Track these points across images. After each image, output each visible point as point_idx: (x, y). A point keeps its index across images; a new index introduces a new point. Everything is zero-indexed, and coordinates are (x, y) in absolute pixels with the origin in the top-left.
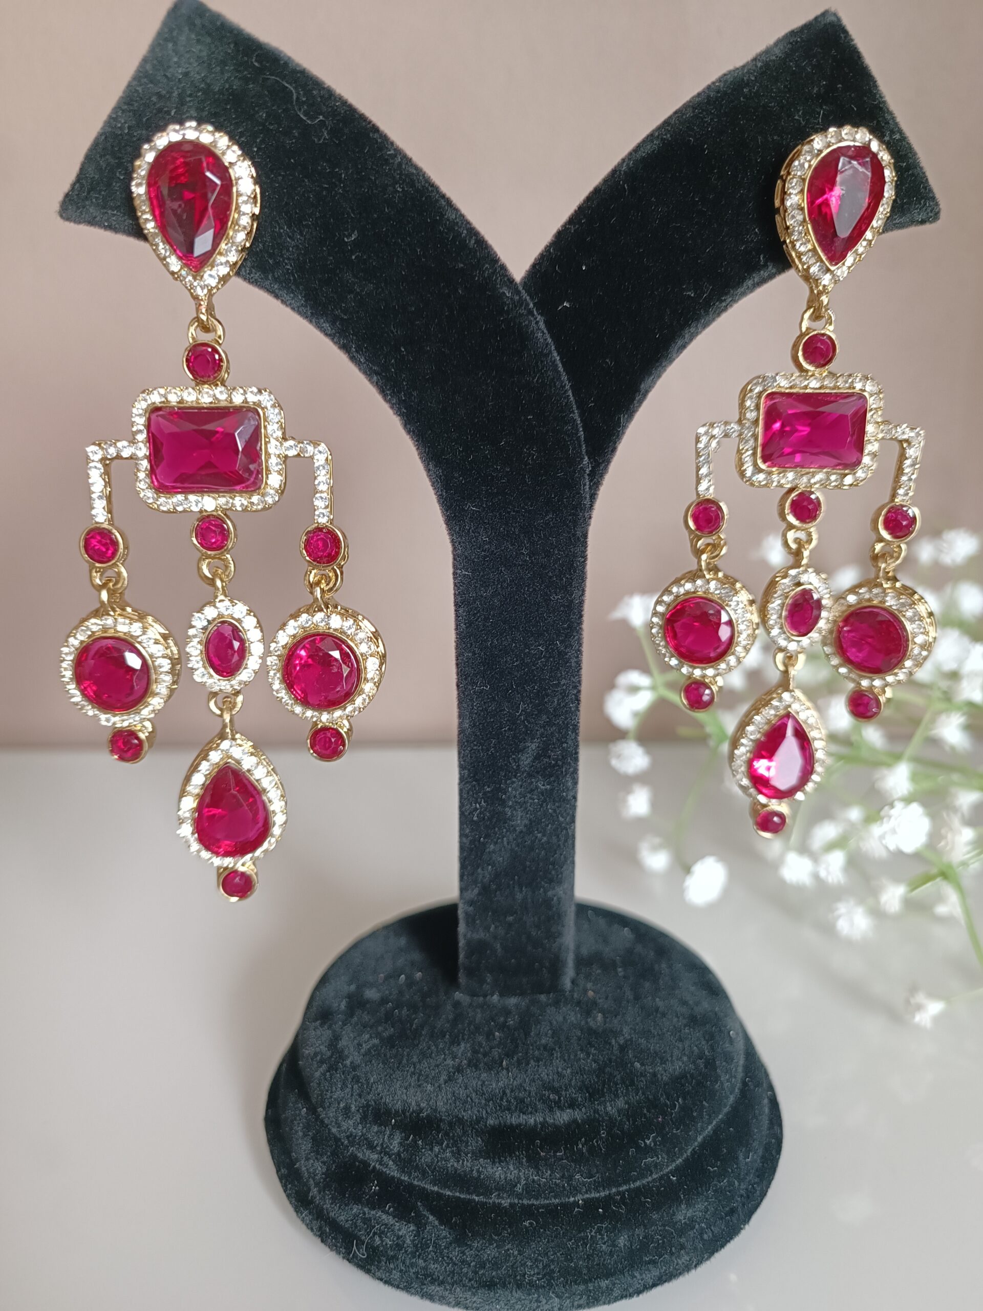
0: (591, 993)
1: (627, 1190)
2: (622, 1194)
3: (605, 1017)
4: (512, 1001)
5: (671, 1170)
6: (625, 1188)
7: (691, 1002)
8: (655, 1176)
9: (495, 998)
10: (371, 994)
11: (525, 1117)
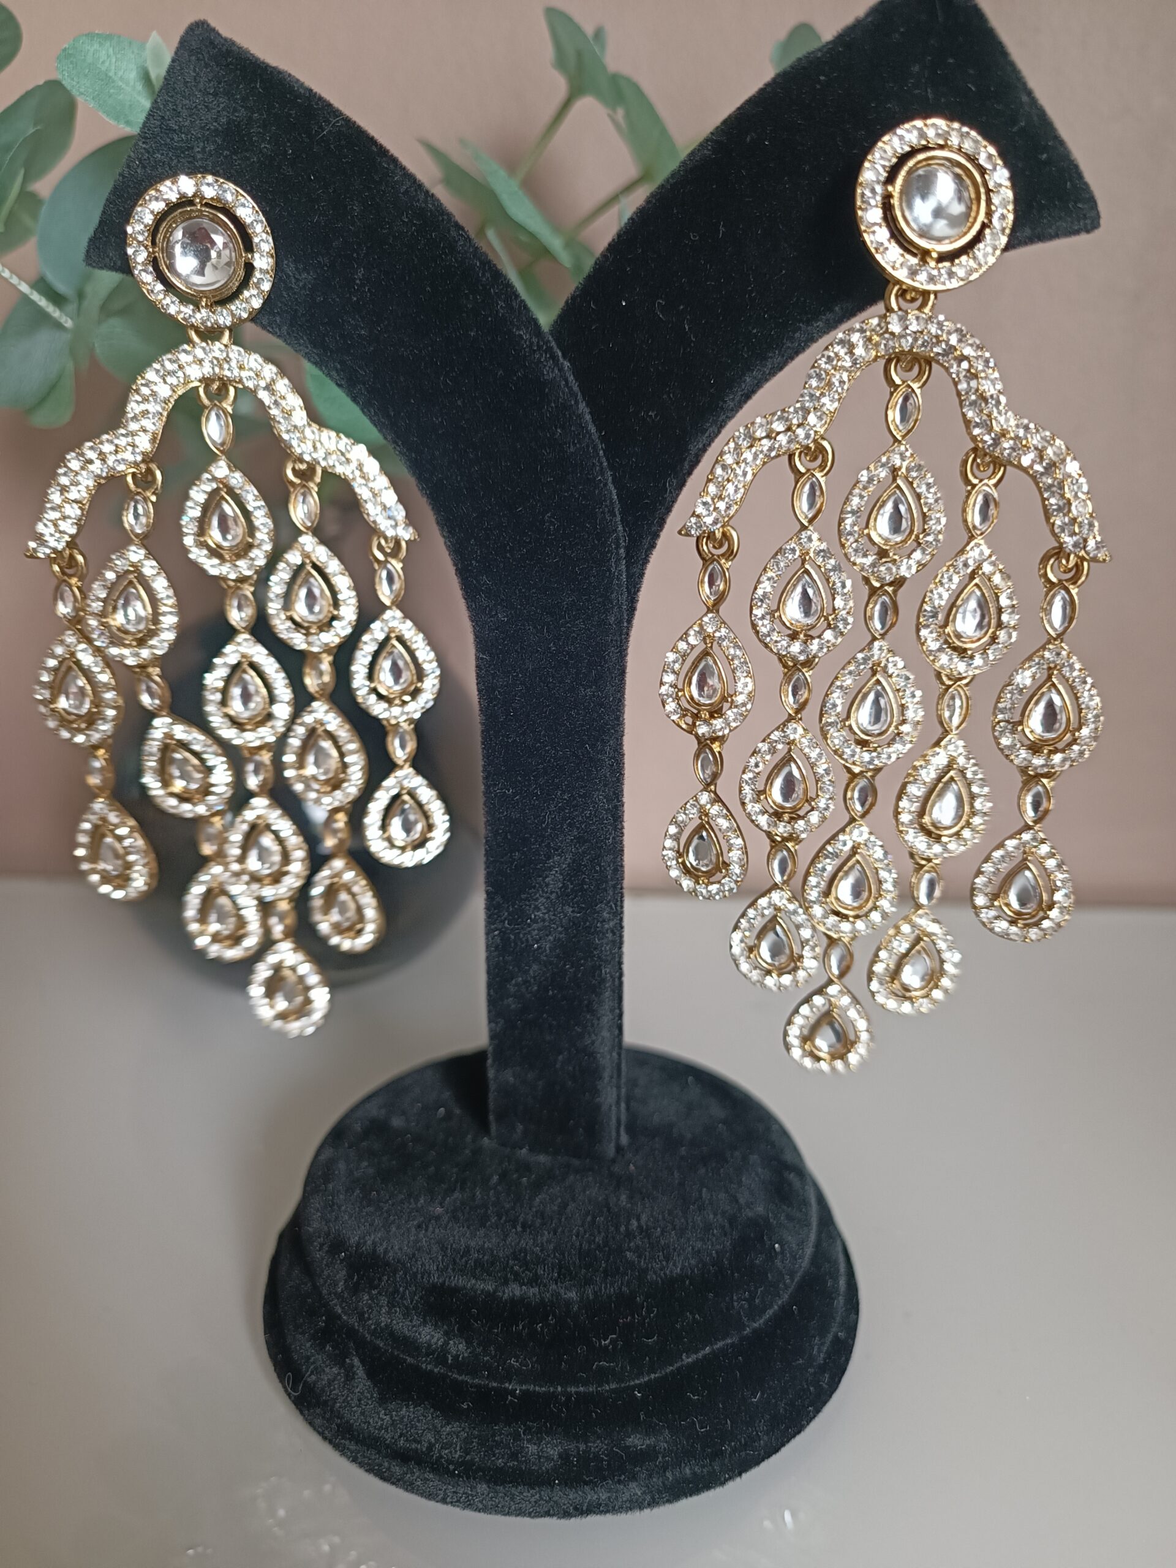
0: (632, 1167)
1: (576, 1393)
2: (569, 1396)
3: (631, 1198)
4: (542, 1158)
5: (640, 1384)
6: (573, 1390)
7: (742, 1201)
8: (613, 1386)
9: (524, 1151)
10: (397, 1122)
11: (473, 1281)
